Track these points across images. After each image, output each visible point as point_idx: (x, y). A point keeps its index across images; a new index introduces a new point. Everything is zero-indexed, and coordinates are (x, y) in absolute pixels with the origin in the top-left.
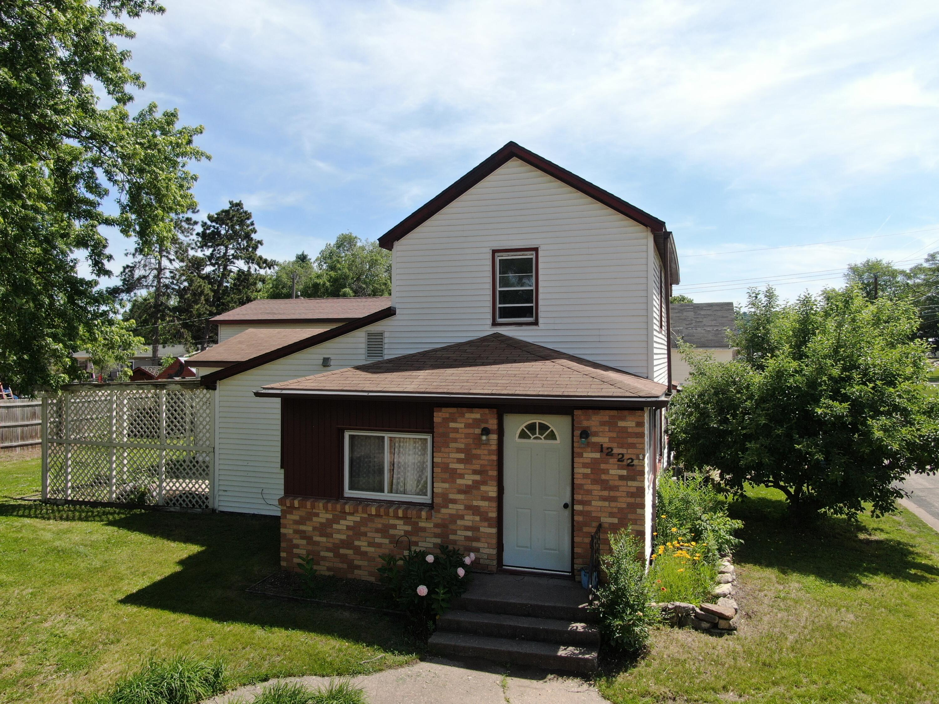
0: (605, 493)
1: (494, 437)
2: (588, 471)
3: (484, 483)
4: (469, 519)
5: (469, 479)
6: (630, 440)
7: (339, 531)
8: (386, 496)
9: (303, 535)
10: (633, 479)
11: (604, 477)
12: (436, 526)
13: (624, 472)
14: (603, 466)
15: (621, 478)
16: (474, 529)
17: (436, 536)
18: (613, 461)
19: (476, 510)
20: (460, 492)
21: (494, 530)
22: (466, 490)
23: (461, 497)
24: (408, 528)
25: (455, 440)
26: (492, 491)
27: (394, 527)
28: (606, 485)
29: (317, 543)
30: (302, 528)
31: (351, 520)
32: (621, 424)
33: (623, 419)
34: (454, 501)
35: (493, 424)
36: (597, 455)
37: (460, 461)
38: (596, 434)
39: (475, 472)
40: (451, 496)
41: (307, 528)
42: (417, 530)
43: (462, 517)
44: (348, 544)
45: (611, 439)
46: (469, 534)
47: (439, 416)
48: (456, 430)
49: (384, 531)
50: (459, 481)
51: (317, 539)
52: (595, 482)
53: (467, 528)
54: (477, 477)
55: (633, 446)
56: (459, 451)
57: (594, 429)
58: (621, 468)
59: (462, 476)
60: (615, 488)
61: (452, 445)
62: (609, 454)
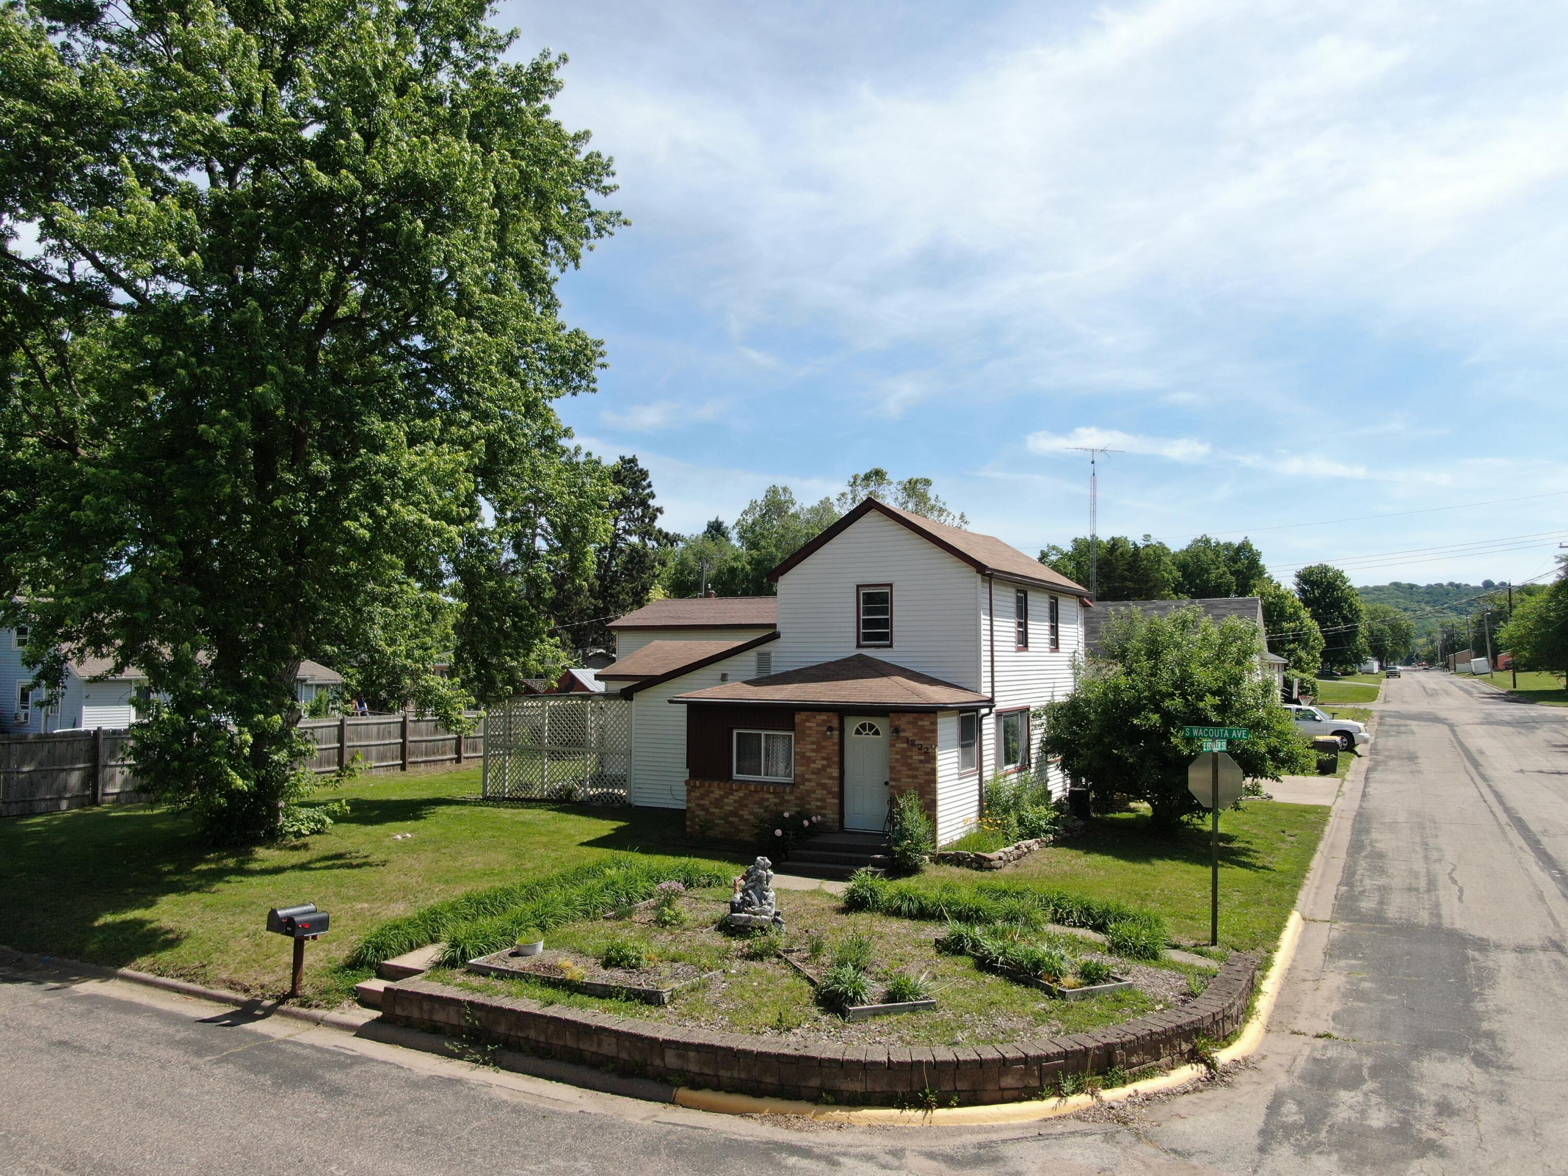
0: (910, 773)
1: (836, 733)
2: (899, 757)
3: (829, 766)
4: (820, 793)
5: (819, 764)
6: (927, 735)
7: (728, 804)
8: (762, 778)
9: (703, 808)
10: (928, 762)
11: (909, 761)
12: (797, 798)
13: (922, 758)
14: (909, 753)
15: (921, 761)
16: (823, 800)
17: (797, 806)
18: (915, 749)
19: (824, 786)
20: (813, 773)
21: (836, 801)
22: (817, 772)
23: (814, 777)
24: (777, 801)
25: (810, 736)
26: (835, 772)
27: (767, 800)
28: (910, 767)
29: (713, 814)
30: (702, 802)
31: (737, 796)
32: (920, 723)
33: (922, 719)
34: (809, 780)
35: (835, 723)
36: (905, 745)
37: (813, 751)
38: (904, 731)
39: (823, 759)
40: (808, 777)
41: (706, 802)
42: (783, 802)
43: (814, 792)
44: (735, 813)
45: (915, 734)
46: (819, 804)
47: (798, 718)
48: (810, 728)
49: (760, 803)
50: (813, 765)
51: (712, 810)
52: (904, 764)
53: (818, 800)
54: (825, 762)
55: (928, 739)
56: (812, 743)
57: (902, 727)
58: (920, 754)
59: (814, 762)
60: (917, 769)
61: (808, 739)
62: (913, 745)
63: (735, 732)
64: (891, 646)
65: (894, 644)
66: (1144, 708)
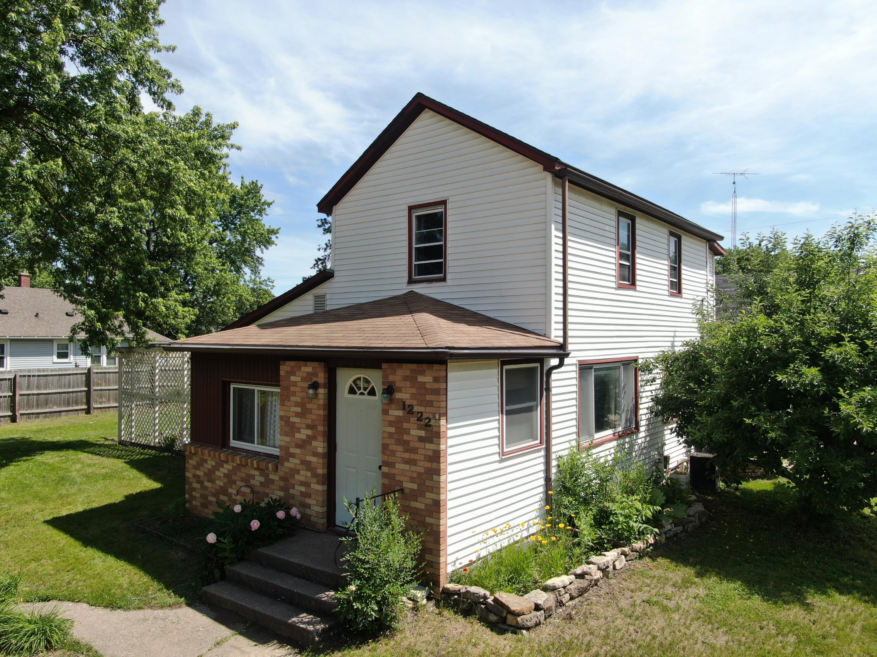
0: (407, 455)
1: (322, 391)
2: (392, 430)
3: (314, 438)
5: (303, 434)
6: (428, 397)
7: (219, 478)
8: (255, 447)
9: (198, 479)
10: (431, 442)
11: (406, 437)
12: (281, 478)
13: (422, 433)
14: (405, 425)
15: (420, 439)
16: (306, 484)
17: (281, 489)
18: (413, 419)
19: (308, 466)
20: (297, 446)
21: (325, 487)
22: (302, 445)
23: (297, 451)
24: (262, 479)
25: (294, 394)
26: (323, 446)
27: (253, 477)
28: (407, 447)
29: (206, 488)
30: (198, 472)
31: (229, 467)
32: (421, 379)
33: (423, 373)
34: (293, 455)
35: (321, 378)
36: (400, 413)
37: (297, 415)
38: (400, 390)
39: (308, 427)
40: (292, 450)
41: (201, 473)
42: (268, 482)
43: (298, 472)
44: (225, 490)
45: (413, 396)
46: (303, 489)
47: (284, 368)
48: (295, 384)
49: (247, 480)
50: (297, 435)
51: (206, 483)
52: (399, 442)
53: (302, 484)
54: (309, 432)
55: (430, 404)
56: (297, 404)
57: (398, 384)
58: (420, 428)
59: (299, 430)
60: (414, 450)
61: (293, 399)
62: (411, 412)
63: (232, 386)
64: (444, 279)
65: (449, 277)
66: (793, 358)
